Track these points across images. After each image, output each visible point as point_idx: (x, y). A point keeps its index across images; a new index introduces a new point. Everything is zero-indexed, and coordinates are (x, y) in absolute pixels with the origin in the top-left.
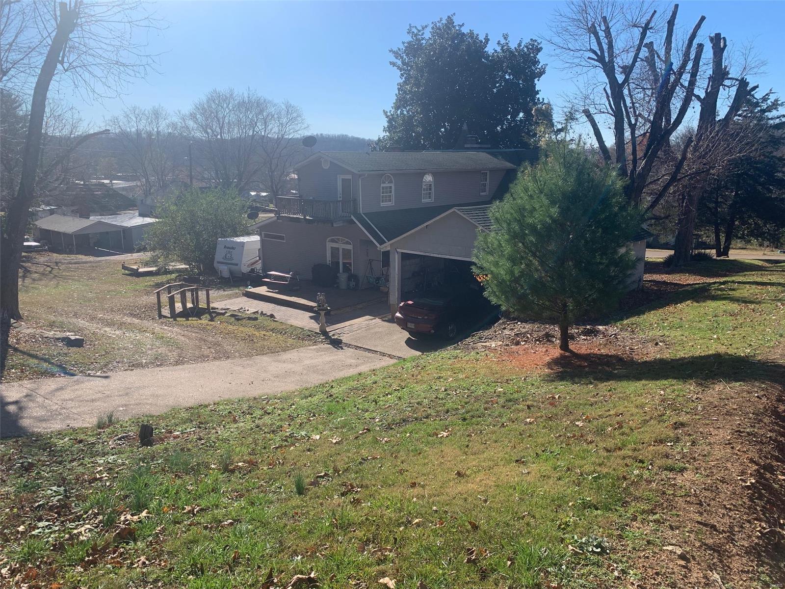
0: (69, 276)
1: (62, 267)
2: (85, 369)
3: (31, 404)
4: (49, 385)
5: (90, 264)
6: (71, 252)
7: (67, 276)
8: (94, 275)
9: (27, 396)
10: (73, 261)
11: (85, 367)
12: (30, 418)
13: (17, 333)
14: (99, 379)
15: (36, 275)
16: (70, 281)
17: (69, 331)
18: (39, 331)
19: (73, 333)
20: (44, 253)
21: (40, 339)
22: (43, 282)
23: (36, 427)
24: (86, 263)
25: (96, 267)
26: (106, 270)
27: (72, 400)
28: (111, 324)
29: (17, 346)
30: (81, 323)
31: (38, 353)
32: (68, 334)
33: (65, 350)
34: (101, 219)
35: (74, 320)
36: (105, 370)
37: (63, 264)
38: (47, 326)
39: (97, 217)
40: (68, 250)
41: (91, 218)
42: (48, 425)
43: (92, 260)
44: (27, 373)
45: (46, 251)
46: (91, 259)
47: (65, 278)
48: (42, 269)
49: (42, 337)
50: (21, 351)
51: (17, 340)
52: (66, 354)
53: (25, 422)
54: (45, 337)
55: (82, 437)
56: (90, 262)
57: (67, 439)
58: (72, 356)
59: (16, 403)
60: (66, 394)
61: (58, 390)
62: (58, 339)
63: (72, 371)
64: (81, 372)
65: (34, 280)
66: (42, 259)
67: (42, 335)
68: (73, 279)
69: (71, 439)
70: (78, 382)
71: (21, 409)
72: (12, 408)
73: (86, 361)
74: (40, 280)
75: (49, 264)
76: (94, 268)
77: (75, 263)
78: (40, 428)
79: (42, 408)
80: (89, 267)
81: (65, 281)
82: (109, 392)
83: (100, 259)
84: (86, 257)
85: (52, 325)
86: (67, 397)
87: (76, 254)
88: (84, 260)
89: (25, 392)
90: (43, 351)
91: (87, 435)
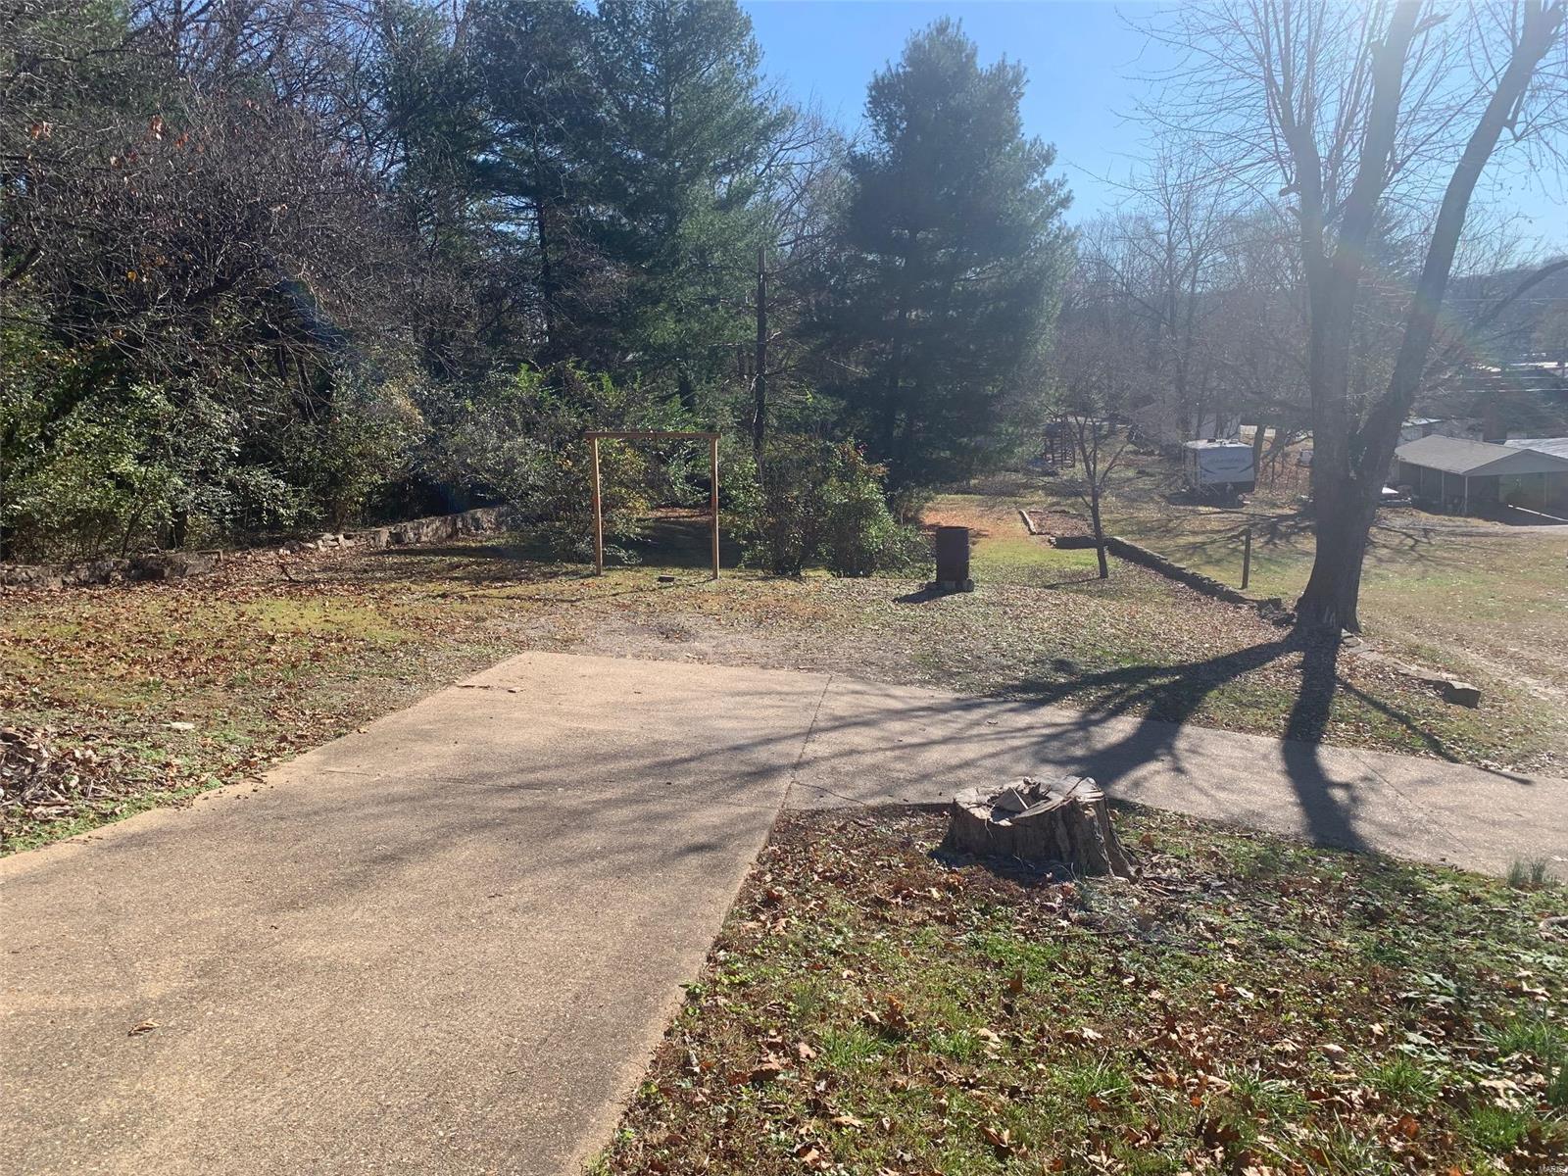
0: (1450, 559)
1: (1436, 540)
2: (1480, 756)
3: (1372, 797)
4: (1408, 768)
5: (1494, 540)
6: (1456, 512)
7: (1444, 558)
8: (1500, 562)
9: (1365, 779)
10: (1458, 530)
11: (1479, 750)
12: (1372, 822)
13: (1351, 656)
14: (1510, 782)
15: (1386, 551)
16: (1449, 570)
17: (1447, 671)
18: (1391, 660)
19: (1455, 676)
20: (1403, 510)
21: (1393, 676)
22: (1397, 567)
23: (1382, 843)
24: (1486, 535)
25: (1509, 545)
26: (1529, 555)
27: (1451, 810)
28: (1537, 671)
29: (1349, 681)
30: (1472, 658)
31: (1388, 702)
32: (1445, 675)
33: (1440, 706)
34: (1531, 444)
35: (1457, 650)
36: (1522, 765)
37: (1439, 535)
38: (1405, 653)
39: (1523, 442)
40: (1450, 506)
41: (1509, 442)
42: (1405, 846)
43: (1500, 531)
44: (1367, 736)
45: (1407, 505)
46: (1498, 527)
47: (1439, 562)
48: (1397, 541)
49: (1396, 673)
50: (1358, 693)
51: (1351, 669)
52: (1441, 715)
53: (1363, 828)
54: (1403, 674)
55: (1478, 892)
56: (1496, 535)
57: (1446, 887)
58: (1453, 722)
59: (1346, 786)
60: (1439, 796)
61: (1423, 782)
62: (1428, 682)
63: (1451, 752)
64: (1471, 758)
65: (1380, 560)
66: (1398, 522)
67: (1396, 670)
68: (1456, 567)
69: (1455, 889)
70: (1464, 778)
71: (1354, 800)
72: (1339, 795)
73: (1483, 737)
74: (1392, 561)
75: (1411, 532)
76: (1504, 548)
77: (1463, 535)
78: (1388, 847)
79: (1393, 809)
80: (1492, 544)
81: (1440, 568)
82: (1530, 816)
83: (1517, 529)
84: (1488, 524)
85: (1413, 652)
86: (1441, 801)
87: (1468, 516)
88: (1482, 530)
89: (1362, 771)
90: (1397, 700)
91: (1488, 892)
